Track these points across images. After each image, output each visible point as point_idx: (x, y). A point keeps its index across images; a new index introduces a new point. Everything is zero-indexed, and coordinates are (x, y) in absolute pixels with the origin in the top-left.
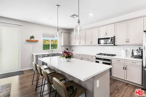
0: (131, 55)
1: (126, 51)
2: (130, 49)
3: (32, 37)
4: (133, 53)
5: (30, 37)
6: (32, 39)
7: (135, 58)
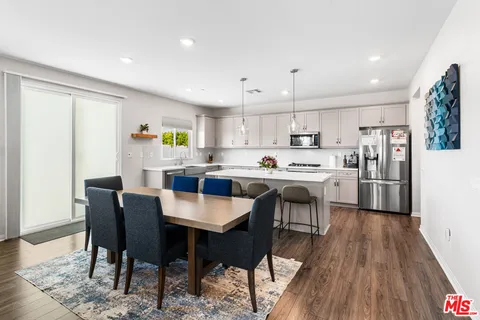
0: (342, 164)
1: (336, 157)
2: (341, 155)
3: (144, 128)
4: (345, 160)
5: (139, 128)
6: (145, 132)
7: (350, 167)
